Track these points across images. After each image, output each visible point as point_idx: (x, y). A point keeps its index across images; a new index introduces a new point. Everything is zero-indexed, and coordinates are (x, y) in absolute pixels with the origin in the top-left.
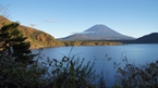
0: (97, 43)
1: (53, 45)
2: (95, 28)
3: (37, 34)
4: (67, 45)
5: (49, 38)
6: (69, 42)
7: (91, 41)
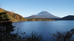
0: (43, 20)
1: (23, 20)
2: (42, 13)
3: (15, 15)
4: (29, 21)
5: (21, 17)
6: (30, 19)
7: (40, 19)
